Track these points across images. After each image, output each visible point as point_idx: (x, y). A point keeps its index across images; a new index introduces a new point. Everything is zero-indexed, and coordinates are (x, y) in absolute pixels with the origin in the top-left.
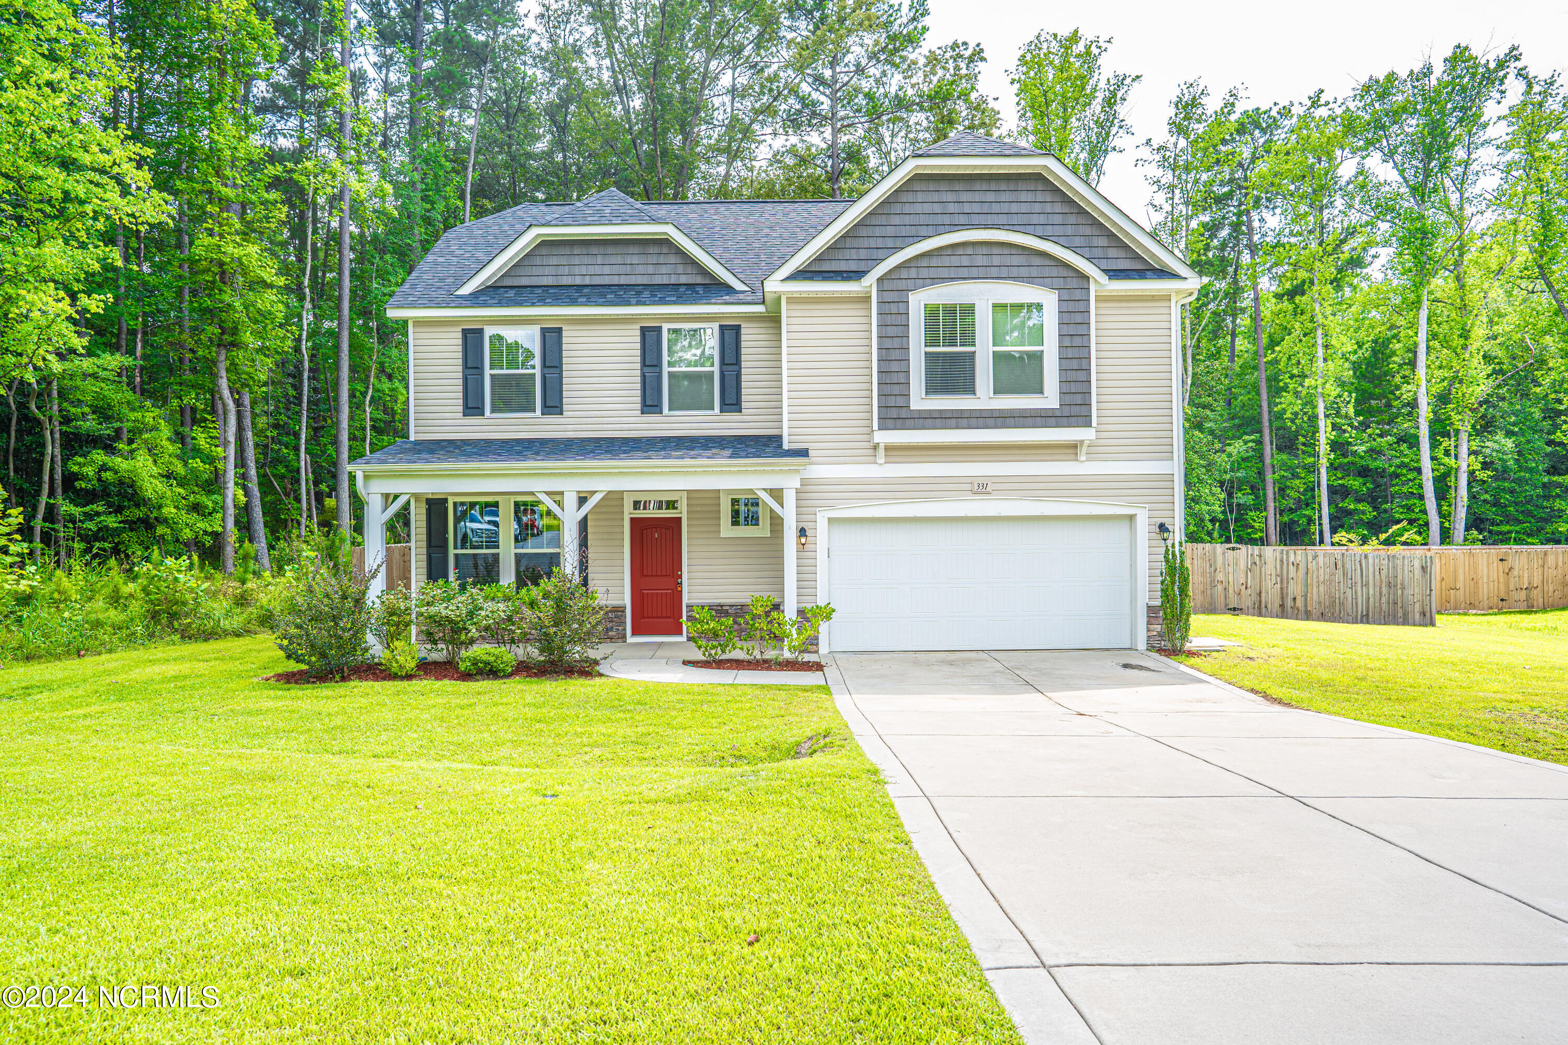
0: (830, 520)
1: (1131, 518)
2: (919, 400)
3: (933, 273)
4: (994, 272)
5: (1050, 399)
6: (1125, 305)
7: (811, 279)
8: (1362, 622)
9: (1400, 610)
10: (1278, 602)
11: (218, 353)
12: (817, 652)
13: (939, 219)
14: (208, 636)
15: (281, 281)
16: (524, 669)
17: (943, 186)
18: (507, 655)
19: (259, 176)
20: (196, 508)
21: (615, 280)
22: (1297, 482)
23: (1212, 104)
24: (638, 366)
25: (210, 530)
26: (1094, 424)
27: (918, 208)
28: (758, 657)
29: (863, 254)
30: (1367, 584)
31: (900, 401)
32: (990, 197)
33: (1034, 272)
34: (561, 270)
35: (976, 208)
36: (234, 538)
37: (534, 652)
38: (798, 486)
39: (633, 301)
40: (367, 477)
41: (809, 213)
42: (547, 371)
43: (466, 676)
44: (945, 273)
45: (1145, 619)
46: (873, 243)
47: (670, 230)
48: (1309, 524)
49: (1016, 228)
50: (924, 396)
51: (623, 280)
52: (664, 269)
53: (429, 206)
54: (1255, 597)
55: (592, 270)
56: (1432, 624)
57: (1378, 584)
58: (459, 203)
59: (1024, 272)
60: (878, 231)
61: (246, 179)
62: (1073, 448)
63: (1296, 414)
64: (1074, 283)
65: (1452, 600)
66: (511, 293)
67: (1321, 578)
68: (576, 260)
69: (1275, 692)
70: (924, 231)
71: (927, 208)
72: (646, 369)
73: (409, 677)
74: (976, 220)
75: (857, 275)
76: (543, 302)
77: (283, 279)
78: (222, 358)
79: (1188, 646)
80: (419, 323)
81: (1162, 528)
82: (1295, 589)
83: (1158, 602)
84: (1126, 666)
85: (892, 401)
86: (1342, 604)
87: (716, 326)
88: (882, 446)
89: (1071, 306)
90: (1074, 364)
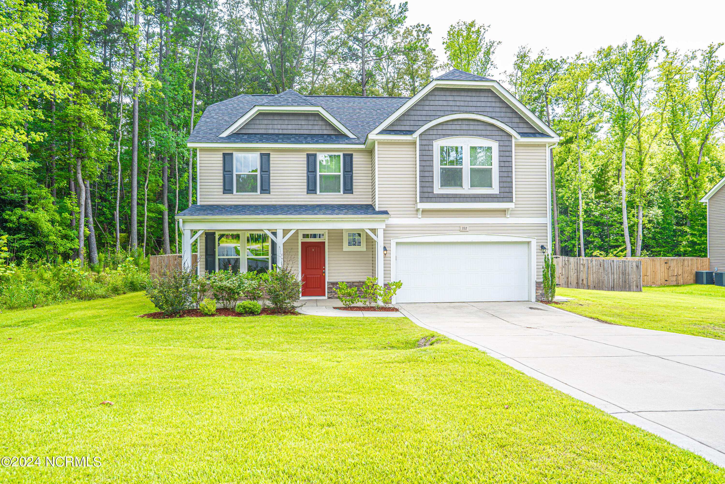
0: (397, 243)
1: (529, 243)
2: (438, 189)
3: (444, 132)
4: (471, 132)
5: (495, 190)
6: (527, 148)
7: (390, 134)
8: (611, 290)
9: (627, 285)
10: (575, 281)
11: (77, 162)
12: (391, 303)
13: (445, 108)
14: (91, 297)
15: (108, 127)
16: (265, 311)
17: (448, 93)
18: (259, 304)
19: (98, 76)
20: (65, 237)
21: (294, 132)
22: (569, 228)
23: (533, 57)
24: (306, 172)
25: (73, 247)
26: (514, 201)
27: (437, 103)
28: (369, 305)
29: (412, 123)
30: (614, 274)
31: (429, 190)
32: (468, 99)
33: (488, 133)
34: (268, 127)
35: (462, 104)
36: (84, 251)
37: (269, 304)
38: (385, 228)
39: (304, 141)
40: (184, 222)
41: (376, 103)
42: (263, 173)
43: (239, 314)
44: (449, 132)
45: (535, 288)
46: (416, 118)
47: (320, 109)
48: (573, 247)
49: (480, 113)
50: (440, 187)
51: (297, 132)
52: (316, 127)
53: (176, 93)
54: (565, 279)
55: (283, 127)
56: (641, 291)
57: (618, 273)
58: (190, 92)
59: (484, 133)
60: (419, 113)
61: (92, 78)
62: (504, 211)
63: (569, 197)
64: (505, 138)
65: (645, 281)
66: (246, 137)
67: (594, 271)
68: (276, 122)
69: (600, 317)
70: (439, 113)
71: (441, 103)
72: (309, 173)
73: (213, 315)
74: (462, 109)
75: (411, 132)
76: (261, 141)
77: (109, 126)
78: (79, 164)
79: (554, 300)
80: (202, 150)
81: (543, 247)
82: (583, 276)
83: (541, 280)
84: (531, 308)
85: (425, 190)
86: (603, 282)
87: (341, 154)
88: (421, 210)
89: (504, 149)
90: (505, 174)
